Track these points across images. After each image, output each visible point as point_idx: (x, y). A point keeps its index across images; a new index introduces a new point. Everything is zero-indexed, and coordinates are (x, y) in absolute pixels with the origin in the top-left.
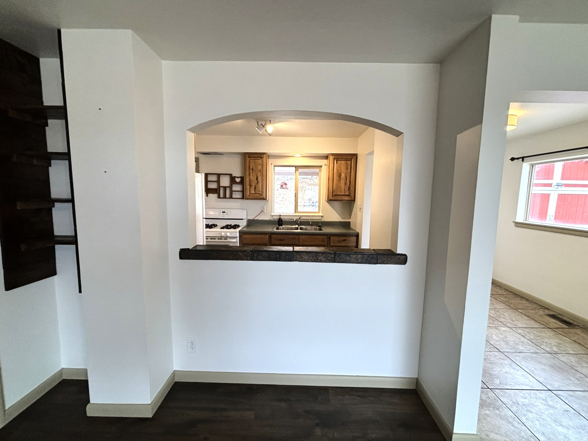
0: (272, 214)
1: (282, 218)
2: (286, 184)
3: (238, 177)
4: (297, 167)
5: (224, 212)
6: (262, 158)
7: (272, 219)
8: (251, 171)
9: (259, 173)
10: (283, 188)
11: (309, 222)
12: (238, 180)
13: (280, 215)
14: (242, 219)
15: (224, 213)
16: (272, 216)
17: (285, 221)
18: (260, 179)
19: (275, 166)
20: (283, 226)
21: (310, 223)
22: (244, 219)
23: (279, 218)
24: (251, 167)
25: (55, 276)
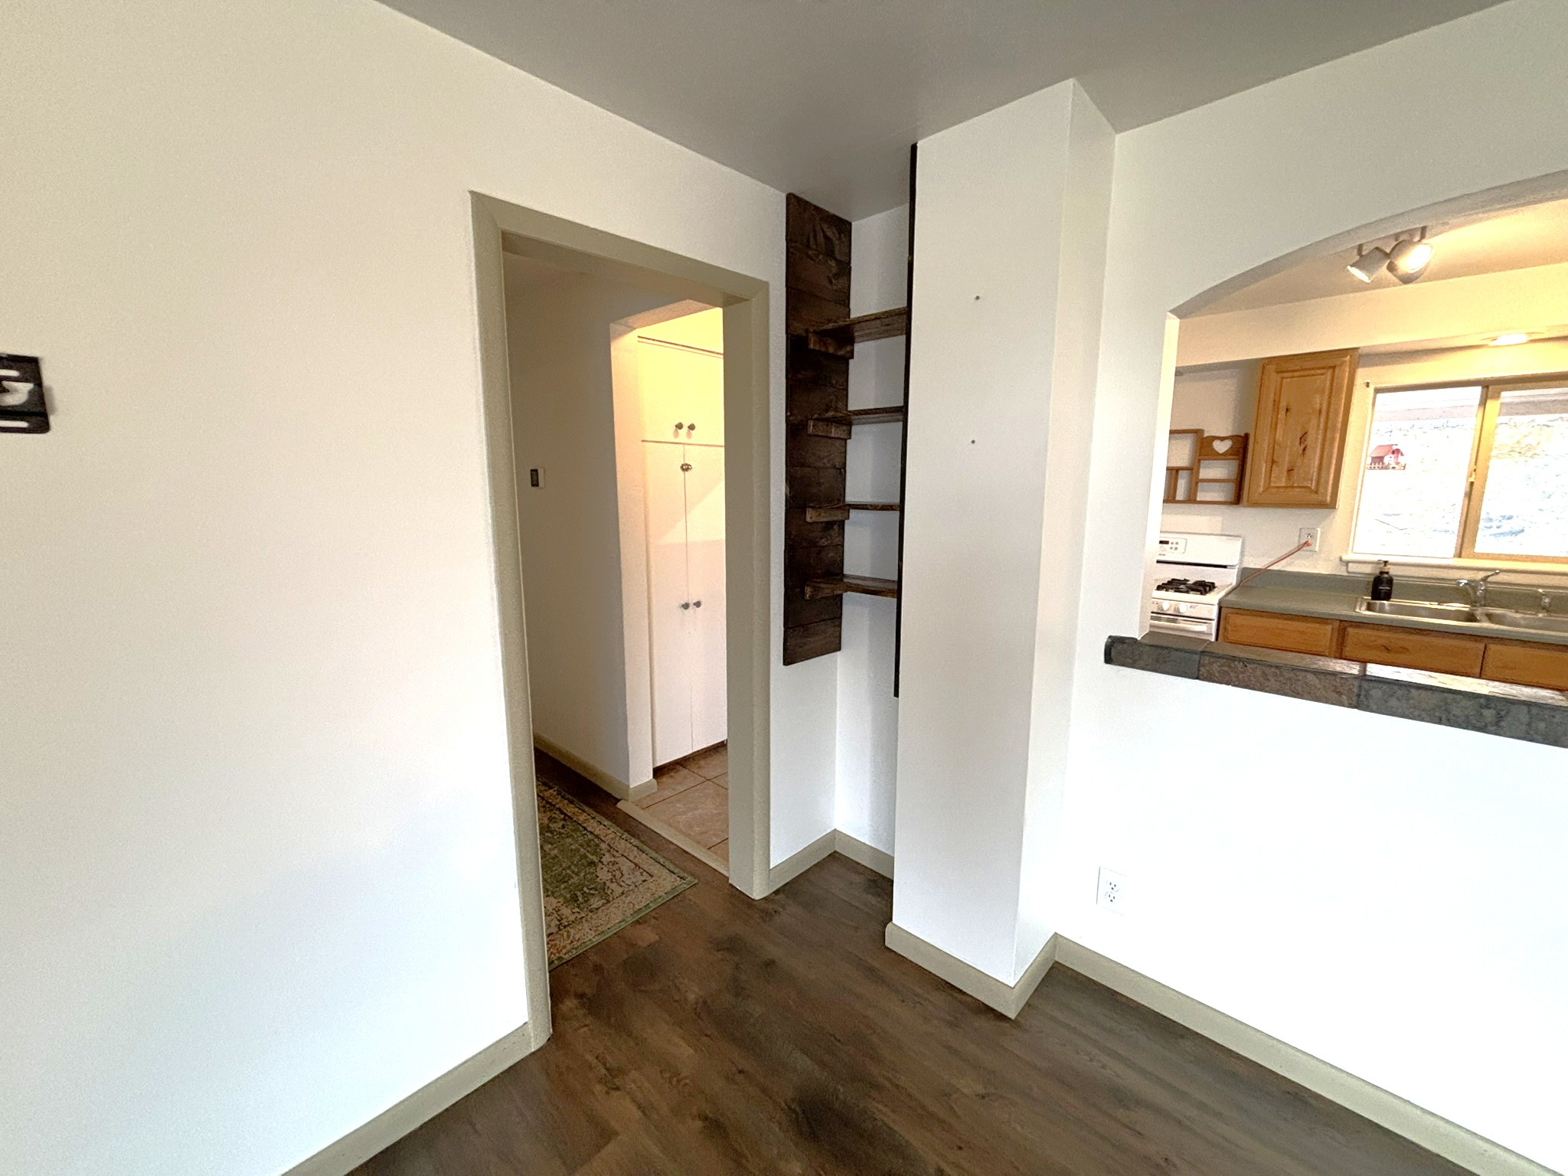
0: (1345, 558)
1: (1393, 571)
2: (1396, 452)
3: (1222, 439)
4: (1490, 387)
5: (1166, 543)
6: (1334, 367)
7: (1342, 571)
8: (1282, 413)
9: (1314, 421)
10: (1387, 468)
11: (1538, 598)
12: (1221, 447)
13: (1386, 562)
14: (1225, 567)
15: (1165, 545)
16: (1347, 563)
17: (1404, 586)
18: (1315, 439)
19: (1378, 391)
20: (1394, 601)
21: (1541, 599)
22: (1232, 566)
23: (1377, 572)
24: (1283, 404)
25: (838, 653)
